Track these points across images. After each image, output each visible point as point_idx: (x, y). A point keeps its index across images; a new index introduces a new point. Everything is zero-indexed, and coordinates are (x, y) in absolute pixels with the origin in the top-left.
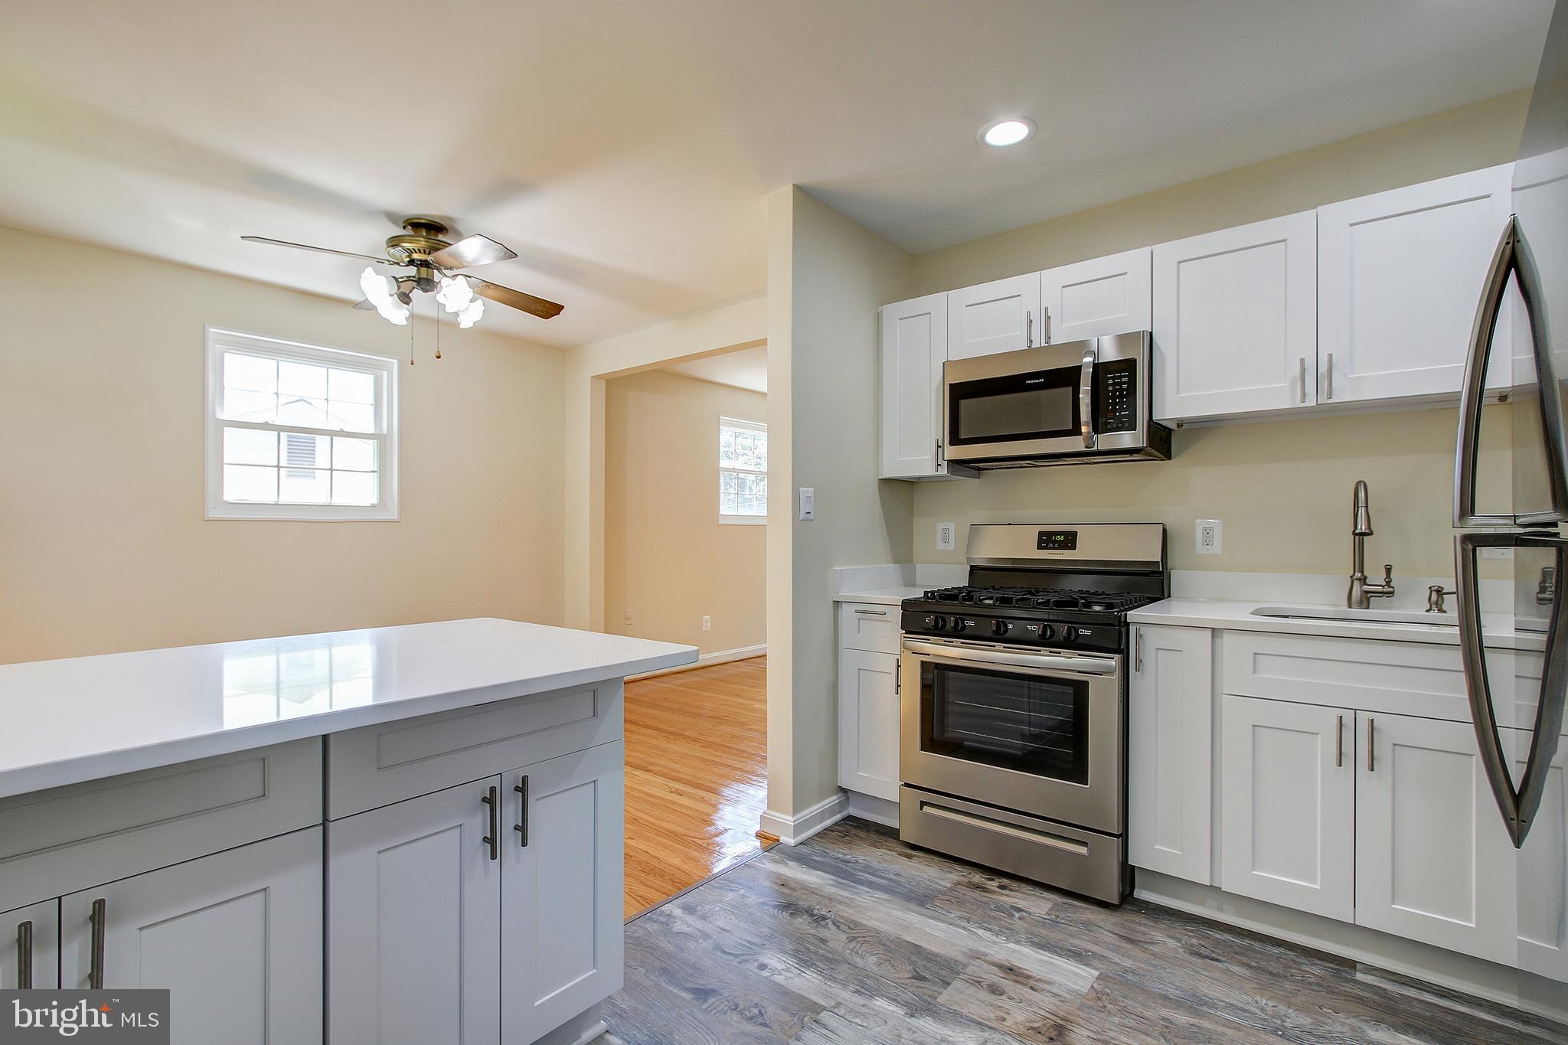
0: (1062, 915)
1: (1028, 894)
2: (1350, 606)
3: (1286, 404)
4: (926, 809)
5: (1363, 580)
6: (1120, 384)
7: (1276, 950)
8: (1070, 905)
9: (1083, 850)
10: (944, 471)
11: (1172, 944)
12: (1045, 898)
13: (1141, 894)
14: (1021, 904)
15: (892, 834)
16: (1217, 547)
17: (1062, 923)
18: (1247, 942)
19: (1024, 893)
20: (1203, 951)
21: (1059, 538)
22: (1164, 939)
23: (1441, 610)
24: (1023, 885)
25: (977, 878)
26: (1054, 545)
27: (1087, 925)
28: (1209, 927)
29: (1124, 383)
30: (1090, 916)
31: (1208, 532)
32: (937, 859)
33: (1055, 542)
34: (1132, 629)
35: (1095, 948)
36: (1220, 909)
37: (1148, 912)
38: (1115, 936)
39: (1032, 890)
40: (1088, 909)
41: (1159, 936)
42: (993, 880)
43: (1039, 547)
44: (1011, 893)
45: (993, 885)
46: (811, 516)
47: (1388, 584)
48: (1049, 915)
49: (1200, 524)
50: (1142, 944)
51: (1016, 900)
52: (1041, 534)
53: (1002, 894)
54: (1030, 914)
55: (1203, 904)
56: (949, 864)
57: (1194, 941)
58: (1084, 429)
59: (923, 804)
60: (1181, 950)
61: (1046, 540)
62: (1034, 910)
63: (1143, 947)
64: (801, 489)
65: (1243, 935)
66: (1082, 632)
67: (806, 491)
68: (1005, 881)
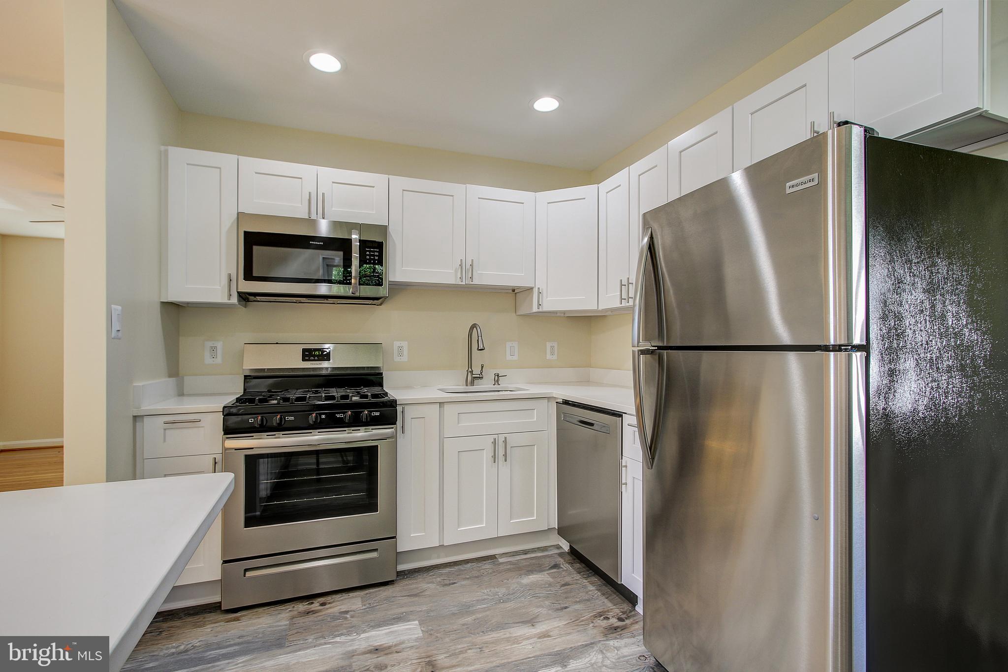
0: (371, 601)
1: (342, 600)
2: (467, 385)
3: (451, 280)
4: (249, 574)
5: (472, 372)
6: (374, 256)
7: (469, 565)
8: (370, 593)
9: (374, 555)
10: (235, 300)
11: (432, 586)
12: (353, 597)
13: (401, 567)
14: (344, 608)
15: (215, 608)
16: (405, 358)
17: (376, 606)
18: (456, 568)
19: (339, 601)
20: (447, 582)
21: (317, 353)
22: (427, 585)
23: (499, 384)
24: (334, 596)
25: (302, 607)
26: (314, 358)
27: (387, 599)
28: (437, 569)
29: (377, 256)
30: (385, 594)
31: (400, 348)
32: (260, 610)
33: (314, 356)
34: (399, 409)
35: (403, 610)
36: (438, 557)
37: (408, 575)
38: (406, 597)
39: (341, 597)
40: (379, 591)
41: (424, 586)
42: (312, 603)
43: (304, 360)
44: (332, 605)
45: (316, 605)
46: (120, 334)
47: (481, 373)
48: (365, 605)
49: (397, 344)
50: (420, 594)
51: (338, 607)
52: (304, 350)
53: (327, 609)
54: (354, 611)
55: (430, 559)
56: (273, 609)
57: (439, 579)
58: (353, 281)
59: (246, 570)
60: (438, 587)
61: (308, 354)
62: (354, 607)
63: (423, 595)
64: (112, 306)
65: (453, 565)
66: (373, 414)
67: (117, 308)
68: (322, 600)
